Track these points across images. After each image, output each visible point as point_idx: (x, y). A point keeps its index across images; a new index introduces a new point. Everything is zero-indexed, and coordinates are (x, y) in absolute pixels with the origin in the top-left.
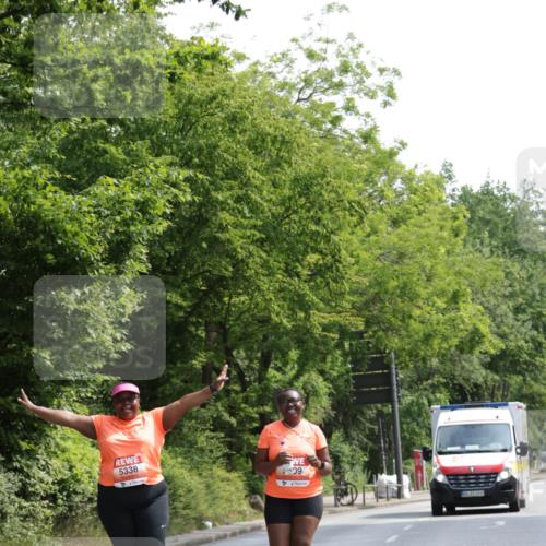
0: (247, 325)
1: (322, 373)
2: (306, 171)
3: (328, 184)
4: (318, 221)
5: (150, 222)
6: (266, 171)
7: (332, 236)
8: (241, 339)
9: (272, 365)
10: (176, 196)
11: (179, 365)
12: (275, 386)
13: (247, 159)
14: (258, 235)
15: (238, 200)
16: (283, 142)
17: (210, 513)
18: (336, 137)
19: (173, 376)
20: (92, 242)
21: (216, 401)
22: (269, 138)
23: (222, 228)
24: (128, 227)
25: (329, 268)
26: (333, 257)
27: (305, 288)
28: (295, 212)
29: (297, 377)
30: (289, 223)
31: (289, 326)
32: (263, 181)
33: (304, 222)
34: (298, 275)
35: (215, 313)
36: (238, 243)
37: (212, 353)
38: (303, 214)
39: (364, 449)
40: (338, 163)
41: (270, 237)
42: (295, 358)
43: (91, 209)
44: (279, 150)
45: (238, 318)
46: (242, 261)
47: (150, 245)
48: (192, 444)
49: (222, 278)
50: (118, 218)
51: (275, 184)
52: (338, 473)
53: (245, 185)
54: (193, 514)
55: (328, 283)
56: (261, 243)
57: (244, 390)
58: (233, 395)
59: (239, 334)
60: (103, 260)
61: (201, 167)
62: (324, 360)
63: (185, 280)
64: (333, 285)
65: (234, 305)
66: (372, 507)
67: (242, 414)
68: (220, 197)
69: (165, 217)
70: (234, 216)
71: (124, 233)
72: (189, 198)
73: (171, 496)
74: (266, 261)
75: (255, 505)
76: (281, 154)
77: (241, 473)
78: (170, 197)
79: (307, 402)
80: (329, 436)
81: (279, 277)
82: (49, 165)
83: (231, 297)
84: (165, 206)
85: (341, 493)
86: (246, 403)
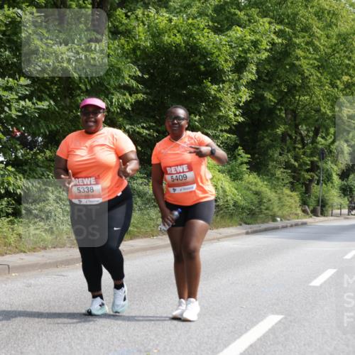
0: (307, 112)
2: (345, 30)
4: (350, 59)
5: (259, 52)
6: (323, 29)
9: (320, 135)
10: (273, 39)
11: (269, 131)
12: (320, 147)
13: (313, 22)
14: (317, 63)
15: (307, 44)
16: (334, 14)
17: (279, 213)
19: (265, 137)
20: (226, 61)
21: (288, 152)
22: (326, 12)
23: (298, 59)
24: (246, 53)
27: (340, 95)
28: (338, 52)
29: (333, 142)
30: (334, 58)
31: (330, 114)
32: (321, 35)
33: (342, 58)
34: (337, 87)
35: (290, 105)
36: (305, 67)
37: (287, 126)
38: (342, 52)
41: (323, 65)
42: (333, 132)
43: (227, 43)
44: (332, 18)
45: (303, 108)
46: (307, 77)
47: (257, 65)
48: (273, 175)
49: (295, 86)
51: (328, 37)
52: (351, 197)
53: (312, 36)
54: (270, 213)
55: (353, 93)
56: (318, 68)
57: (303, 148)
58: (297, 150)
59: (303, 117)
60: (231, 71)
61: (289, 24)
63: (275, 85)
65: (301, 101)
67: (301, 161)
68: (297, 41)
69: (266, 50)
70: (305, 52)
71: (244, 57)
72: (280, 41)
73: (259, 202)
74: (320, 79)
75: (304, 211)
76: (332, 20)
77: (298, 193)
78: (270, 40)
79: (337, 157)
80: (348, 176)
81: (327, 87)
82: (206, 18)
83: (300, 97)
84: (267, 44)
86: (304, 155)
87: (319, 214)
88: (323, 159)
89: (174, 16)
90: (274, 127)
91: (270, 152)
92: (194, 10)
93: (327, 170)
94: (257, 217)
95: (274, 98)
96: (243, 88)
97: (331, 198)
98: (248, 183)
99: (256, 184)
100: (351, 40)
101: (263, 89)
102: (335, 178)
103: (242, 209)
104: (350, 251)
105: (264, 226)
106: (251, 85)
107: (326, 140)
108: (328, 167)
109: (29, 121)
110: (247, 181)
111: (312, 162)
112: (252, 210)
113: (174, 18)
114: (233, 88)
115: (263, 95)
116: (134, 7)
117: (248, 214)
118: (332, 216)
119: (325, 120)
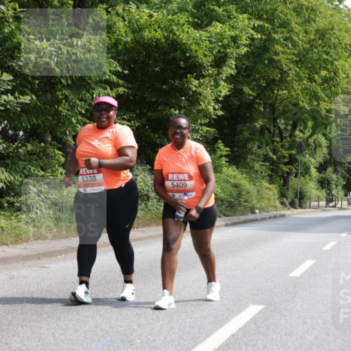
0: (286, 106)
1: (324, 135)
2: (323, 26)
3: (334, 34)
4: (328, 53)
5: (238, 48)
6: (301, 25)
7: (335, 62)
8: (282, 114)
9: (298, 129)
10: (252, 35)
11: (248, 125)
12: (298, 140)
13: (292, 18)
14: (295, 58)
15: (286, 39)
16: (312, 10)
17: (258, 205)
18: (341, 9)
19: (244, 131)
20: (205, 56)
21: (266, 145)
22: (304, 8)
23: (276, 54)
24: (226, 49)
25: (332, 79)
26: (335, 73)
27: (319, 89)
28: (316, 48)
29: (311, 136)
30: (312, 54)
31: (308, 108)
32: (300, 30)
33: (320, 53)
34: (315, 81)
35: (269, 99)
36: (284, 62)
37: (266, 120)
38: (321, 49)
39: (344, 178)
40: (341, 23)
41: (301, 60)
42: (310, 126)
43: (207, 39)
44: (310, 14)
45: (281, 102)
46: (286, 72)
47: (236, 61)
48: (252, 168)
49: (274, 80)
50: (220, 44)
51: (306, 32)
52: (329, 189)
53: (291, 31)
54: (249, 205)
55: (330, 88)
56: (296, 63)
57: (281, 141)
58: (275, 143)
59: (281, 111)
60: (211, 66)
61: (268, 20)
62: (326, 128)
63: (254, 80)
64: (333, 88)
65: (280, 95)
66: (345, 209)
67: (280, 154)
68: (276, 37)
69: (246, 46)
70: (283, 47)
71: (224, 52)
72: (259, 36)
73: (238, 194)
74: (298, 73)
75: (283, 203)
76: (311, 16)
77: (276, 186)
78: (249, 35)
79: (315, 150)
80: (326, 169)
81: (305, 82)
82: (186, 13)
83: (278, 91)
84: (246, 40)
85: (329, 200)
86: (282, 148)
87: (297, 207)
88: (301, 152)
89: (155, 12)
90: (252, 120)
91: (249, 145)
92: (174, 6)
93: (305, 163)
94: (236, 209)
95: (253, 92)
96: (222, 83)
97: (309, 190)
98: (228, 176)
99: (235, 177)
100: (328, 36)
101: (242, 84)
102: (313, 171)
103: (222, 201)
104: (329, 242)
105: (243, 218)
106: (230, 79)
107: (304, 133)
108: (306, 160)
109: (12, 115)
110: (226, 173)
111: (291, 156)
112: (232, 202)
113: (155, 14)
114: (212, 83)
115: (242, 89)
116: (115, 4)
117: (227, 207)
118: (310, 208)
119: (303, 114)
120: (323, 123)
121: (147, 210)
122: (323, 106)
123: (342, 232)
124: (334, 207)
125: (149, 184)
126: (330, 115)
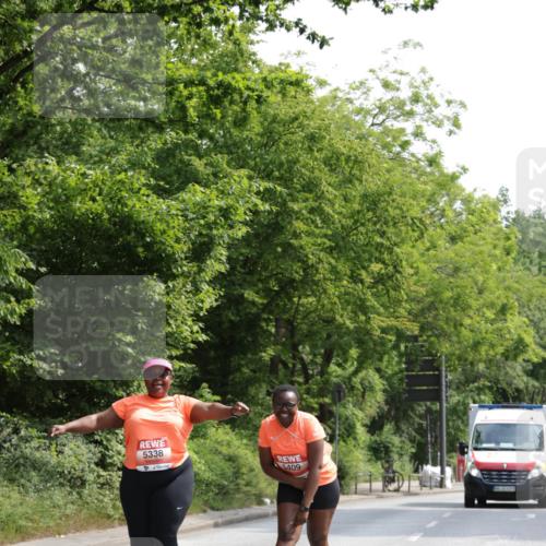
0: (313, 324)
1: (378, 370)
2: (375, 188)
3: (393, 201)
4: (383, 234)
5: (231, 227)
6: (338, 186)
7: (395, 248)
8: (306, 336)
9: (334, 361)
10: (256, 205)
11: (249, 356)
12: (335, 380)
13: (322, 175)
14: (328, 243)
15: (312, 211)
16: (356, 161)
17: (269, 491)
18: (404, 159)
19: (243, 366)
20: (178, 241)
22: (343, 158)
23: (296, 235)
24: (211, 229)
25: (390, 277)
26: (395, 267)
27: (368, 294)
28: (363, 225)
29: (356, 373)
30: (357, 235)
31: (352, 326)
32: (336, 196)
33: (370, 235)
34: (362, 282)
35: (285, 312)
36: (309, 249)
37: (279, 347)
38: (371, 227)
39: (412, 441)
40: (404, 183)
41: (339, 245)
42: (355, 356)
43: (180, 213)
44: (352, 168)
45: (303, 319)
46: (313, 265)
47: (229, 248)
48: (257, 428)
49: (294, 280)
50: (202, 222)
51: (346, 199)
52: (387, 462)
53: (319, 198)
54: (254, 491)
55: (388, 291)
56: (330, 250)
57: (306, 382)
59: (305, 331)
60: (186, 258)
61: (281, 180)
62: (381, 360)
63: (259, 280)
64: (392, 293)
65: (303, 305)
66: (416, 494)
67: (303, 403)
68: (296, 207)
69: (245, 223)
70: (307, 225)
71: (207, 235)
72: (267, 207)
73: (234, 473)
74: (334, 267)
76: (353, 172)
78: (250, 206)
79: (363, 397)
80: (381, 428)
81: (345, 282)
82: (143, 172)
83: (300, 298)
84: (245, 213)
85: (388, 480)
86: (308, 394)
88: (340, 400)
89: (90, 169)
90: (257, 347)
91: (252, 391)
92: (122, 158)
93: (347, 419)
94: (232, 498)
96: (205, 287)
97: (354, 463)
98: (216, 442)
99: (229, 444)
100: (383, 204)
101: (241, 286)
102: (361, 431)
103: (207, 485)
105: (243, 513)
108: (348, 413)
110: (213, 439)
111: (321, 406)
112: (224, 487)
113: (90, 172)
114: (189, 287)
115: (243, 295)
116: (23, 155)
117: (217, 494)
118: (356, 493)
119: (342, 337)
120: (375, 351)
121: (80, 502)
122: (378, 322)
123: (411, 533)
124: (397, 490)
125: (83, 459)
126: (390, 337)
